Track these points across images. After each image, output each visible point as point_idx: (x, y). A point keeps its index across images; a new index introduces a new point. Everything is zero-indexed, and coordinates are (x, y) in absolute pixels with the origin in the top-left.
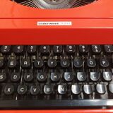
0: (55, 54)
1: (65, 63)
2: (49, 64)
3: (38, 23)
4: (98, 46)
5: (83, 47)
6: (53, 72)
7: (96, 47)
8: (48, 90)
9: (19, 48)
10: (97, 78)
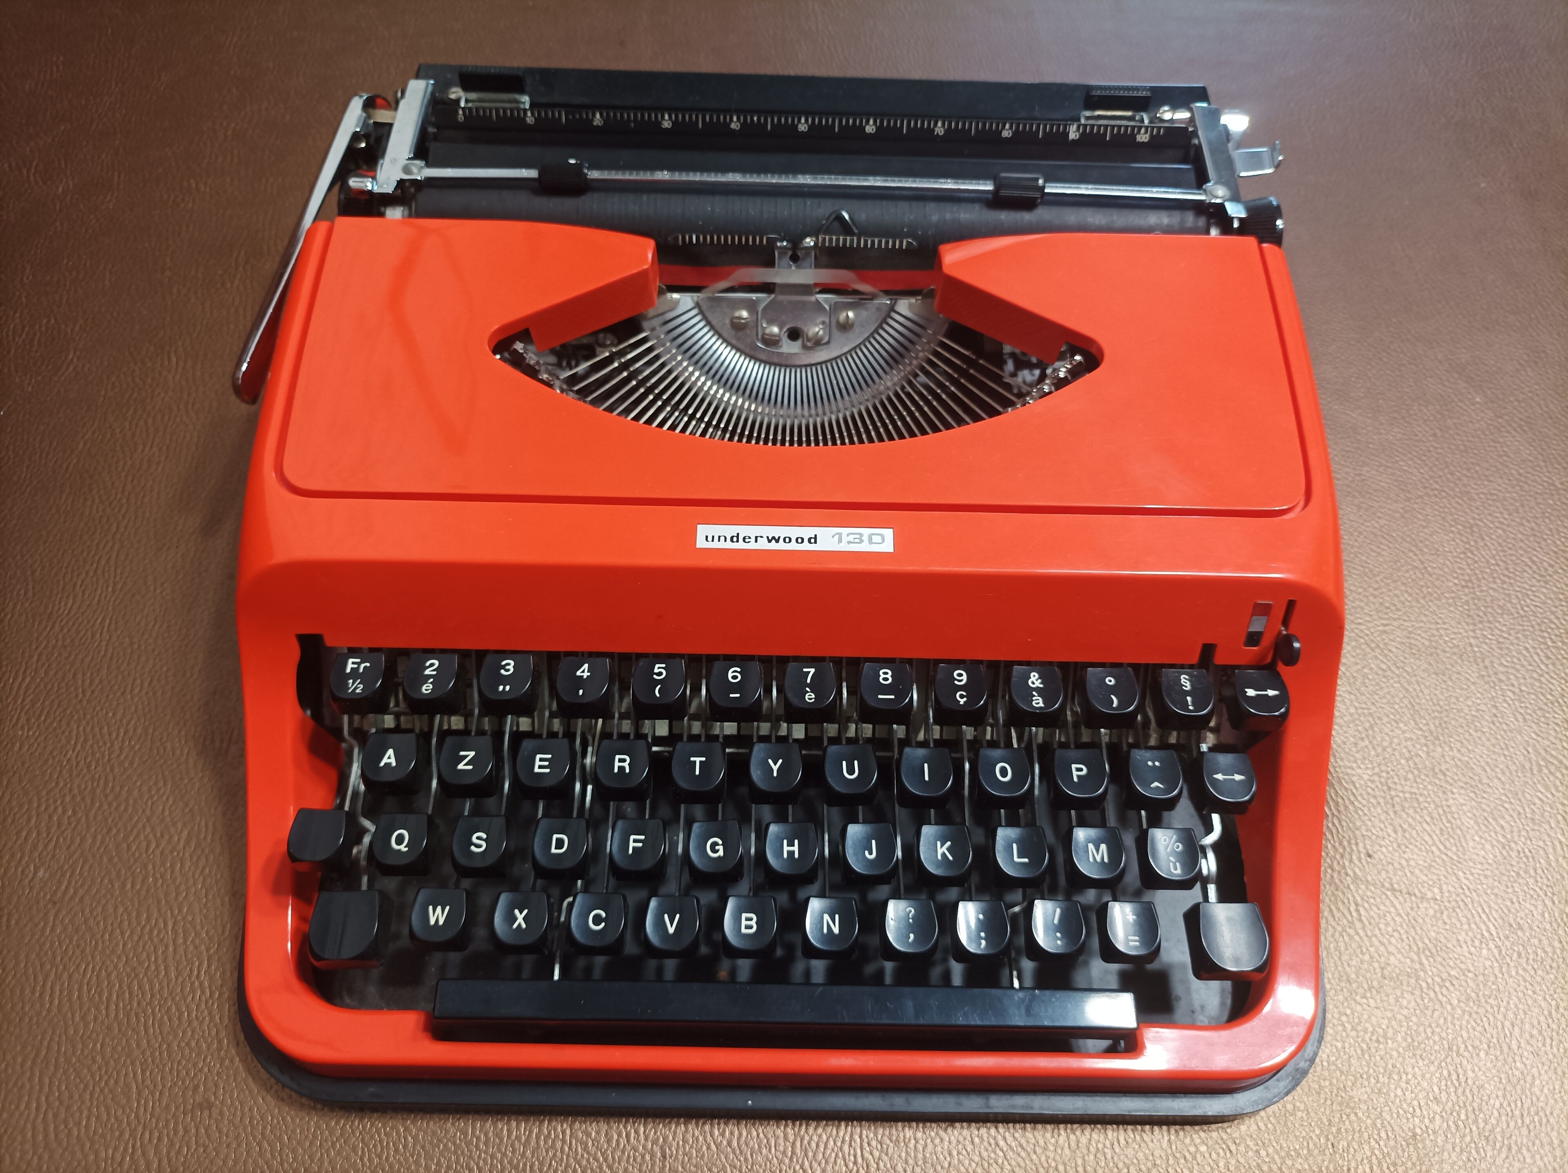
0: (794, 714)
1: (850, 772)
2: (756, 774)
3: (703, 530)
4: (1044, 668)
5: (961, 677)
6: (781, 818)
7: (1035, 680)
8: (749, 923)
9: (584, 671)
10: (1036, 860)
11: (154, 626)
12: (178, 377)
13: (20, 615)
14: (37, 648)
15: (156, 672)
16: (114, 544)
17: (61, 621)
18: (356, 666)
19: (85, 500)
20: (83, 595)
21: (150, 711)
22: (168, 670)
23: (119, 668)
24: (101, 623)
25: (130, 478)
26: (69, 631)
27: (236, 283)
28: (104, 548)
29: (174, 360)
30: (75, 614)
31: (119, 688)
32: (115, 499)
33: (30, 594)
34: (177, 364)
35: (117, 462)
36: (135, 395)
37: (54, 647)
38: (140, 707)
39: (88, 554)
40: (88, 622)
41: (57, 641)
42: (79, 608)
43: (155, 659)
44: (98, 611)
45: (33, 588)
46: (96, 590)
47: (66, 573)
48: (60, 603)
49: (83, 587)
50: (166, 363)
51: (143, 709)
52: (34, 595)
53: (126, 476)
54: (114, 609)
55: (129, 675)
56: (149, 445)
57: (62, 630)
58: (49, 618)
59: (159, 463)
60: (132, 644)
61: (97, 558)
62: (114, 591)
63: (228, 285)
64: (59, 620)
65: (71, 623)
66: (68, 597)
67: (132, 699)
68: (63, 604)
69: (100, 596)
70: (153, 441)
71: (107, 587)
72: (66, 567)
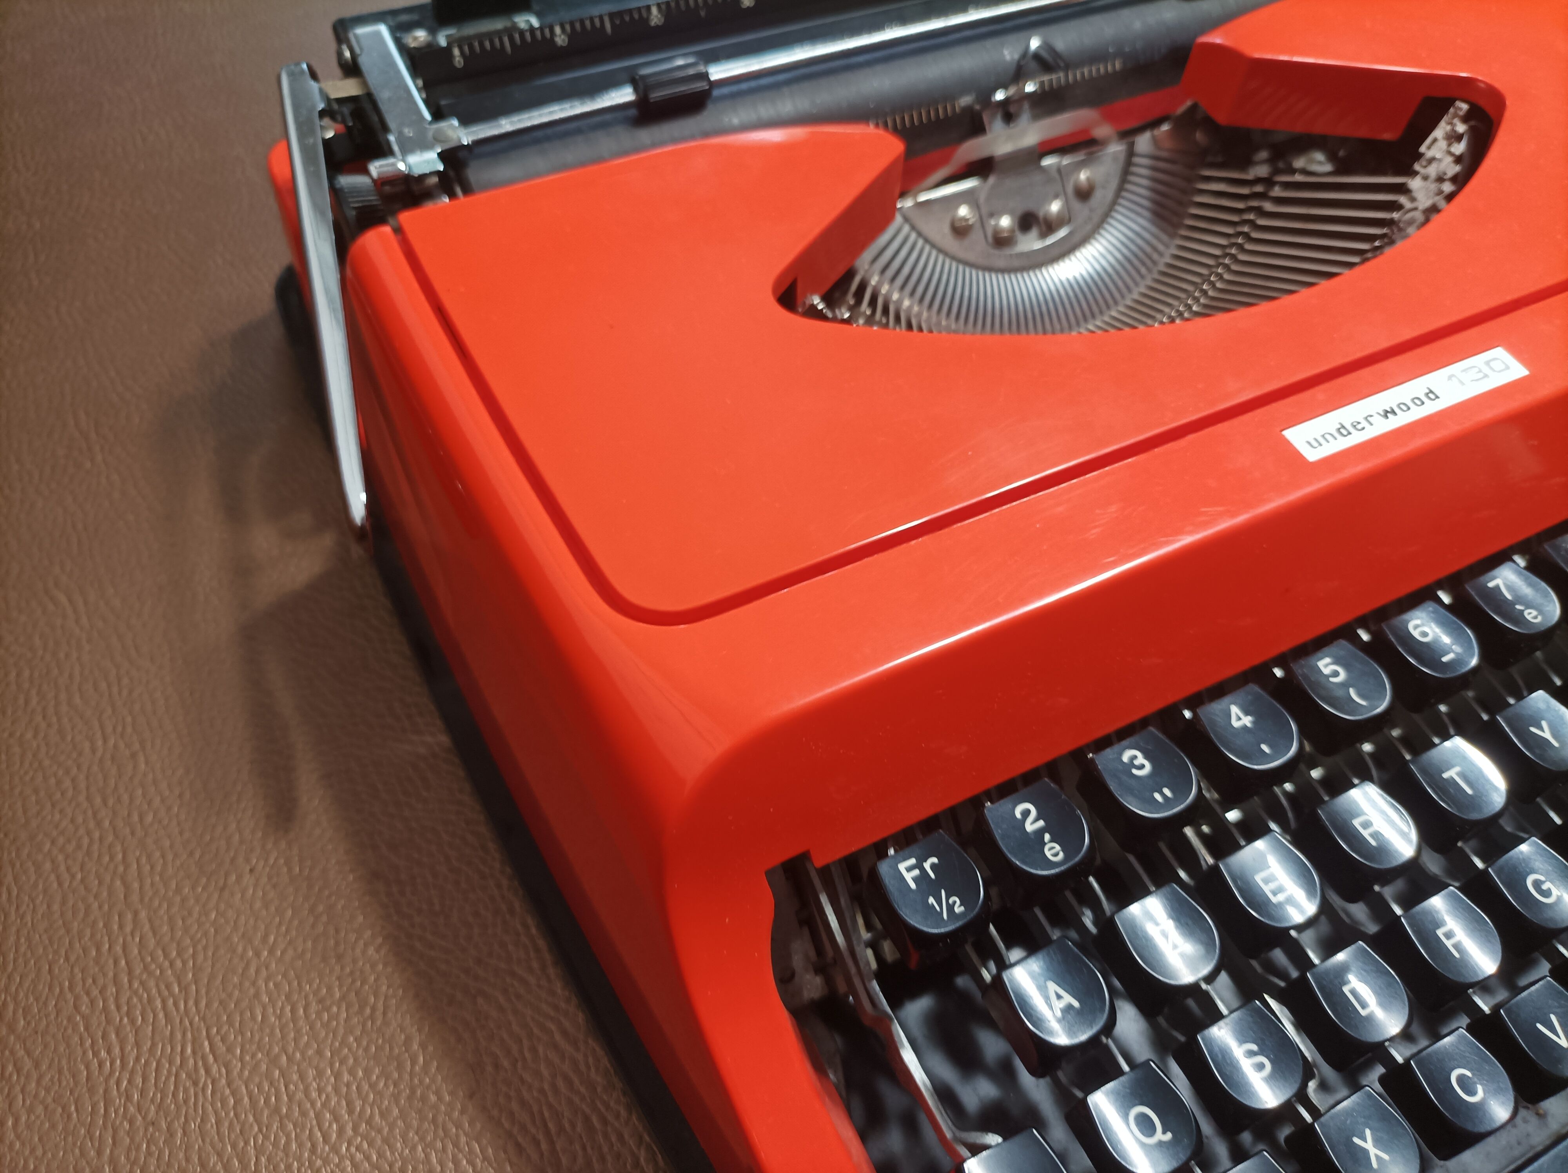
11: (293, 1011)
12: (84, 620)
13: (30, 1110)
14: (99, 1153)
15: (348, 1085)
16: (136, 914)
17: (118, 1083)
18: (916, 872)
19: (38, 867)
20: (132, 1021)
21: (380, 1155)
22: (367, 1072)
23: (277, 1110)
24: (194, 1052)
25: (98, 800)
26: (143, 1093)
27: (99, 458)
28: (121, 927)
29: (63, 599)
30: (137, 1059)
31: (300, 1145)
32: (91, 840)
33: (28, 1064)
34: (70, 601)
35: (59, 783)
36: (26, 673)
37: (131, 1133)
38: (359, 1156)
39: (98, 950)
40: (171, 1063)
41: (131, 1122)
42: (138, 1044)
43: (332, 1066)
44: (179, 1036)
45: (28, 1053)
46: (150, 1000)
47: (77, 998)
48: (96, 1054)
49: (125, 1008)
50: (51, 607)
51: (368, 1158)
52: (37, 1065)
53: (89, 798)
54: (203, 1019)
55: (304, 1114)
56: (99, 735)
57: (129, 1098)
58: (91, 1091)
59: (134, 756)
60: (274, 1062)
61: (119, 949)
62: (184, 989)
63: (88, 465)
64: (112, 1082)
65: (139, 1081)
66: (104, 1037)
67: (335, 1149)
68: (103, 1054)
69: (164, 1007)
70: (102, 727)
71: (168, 987)
72: (71, 988)
